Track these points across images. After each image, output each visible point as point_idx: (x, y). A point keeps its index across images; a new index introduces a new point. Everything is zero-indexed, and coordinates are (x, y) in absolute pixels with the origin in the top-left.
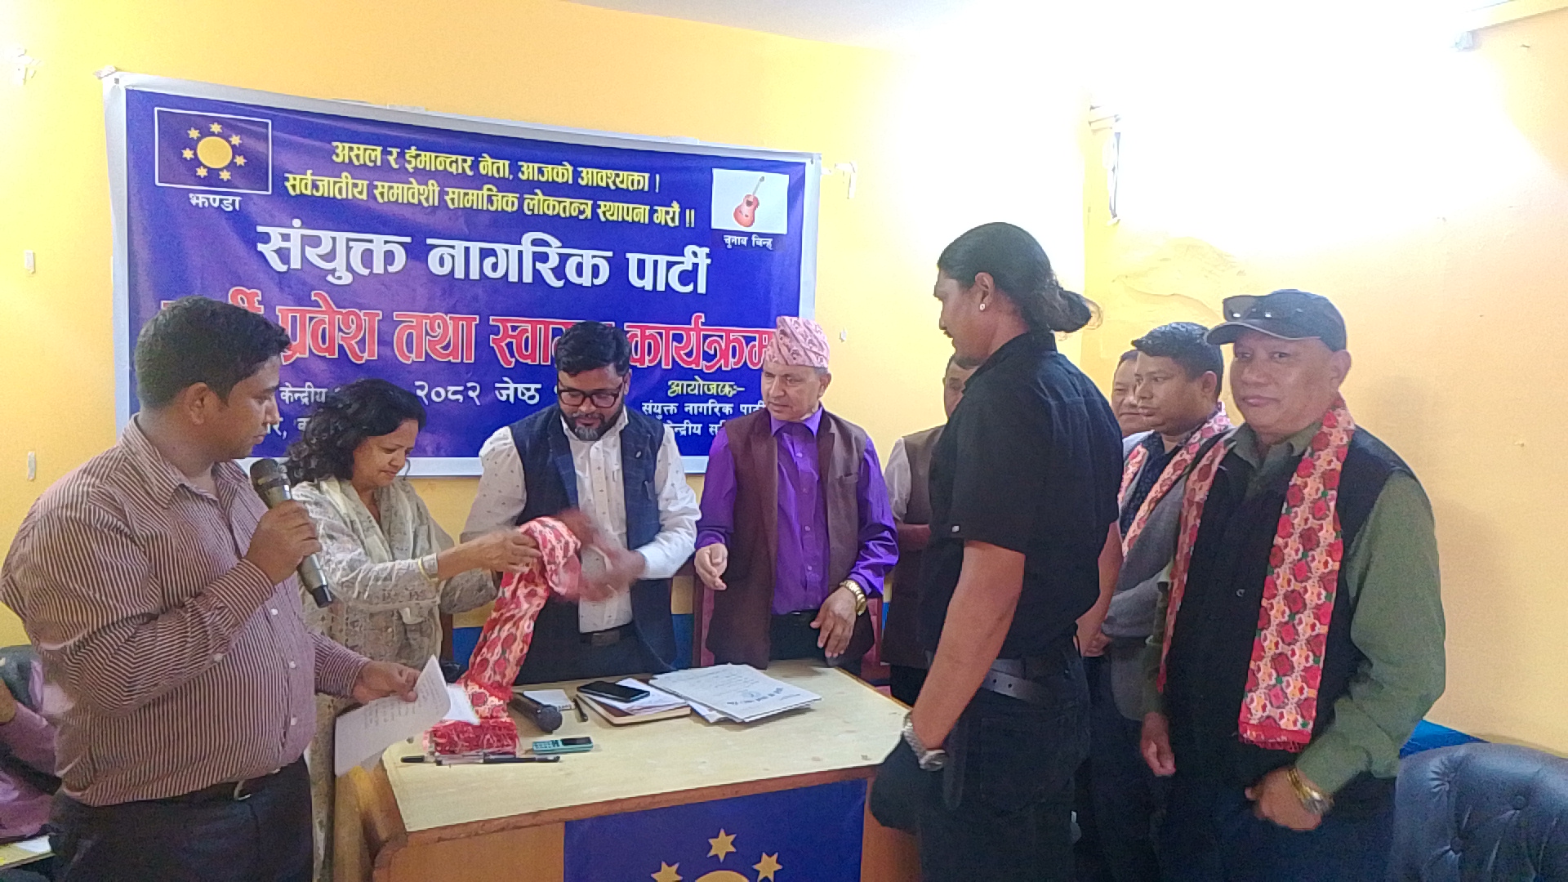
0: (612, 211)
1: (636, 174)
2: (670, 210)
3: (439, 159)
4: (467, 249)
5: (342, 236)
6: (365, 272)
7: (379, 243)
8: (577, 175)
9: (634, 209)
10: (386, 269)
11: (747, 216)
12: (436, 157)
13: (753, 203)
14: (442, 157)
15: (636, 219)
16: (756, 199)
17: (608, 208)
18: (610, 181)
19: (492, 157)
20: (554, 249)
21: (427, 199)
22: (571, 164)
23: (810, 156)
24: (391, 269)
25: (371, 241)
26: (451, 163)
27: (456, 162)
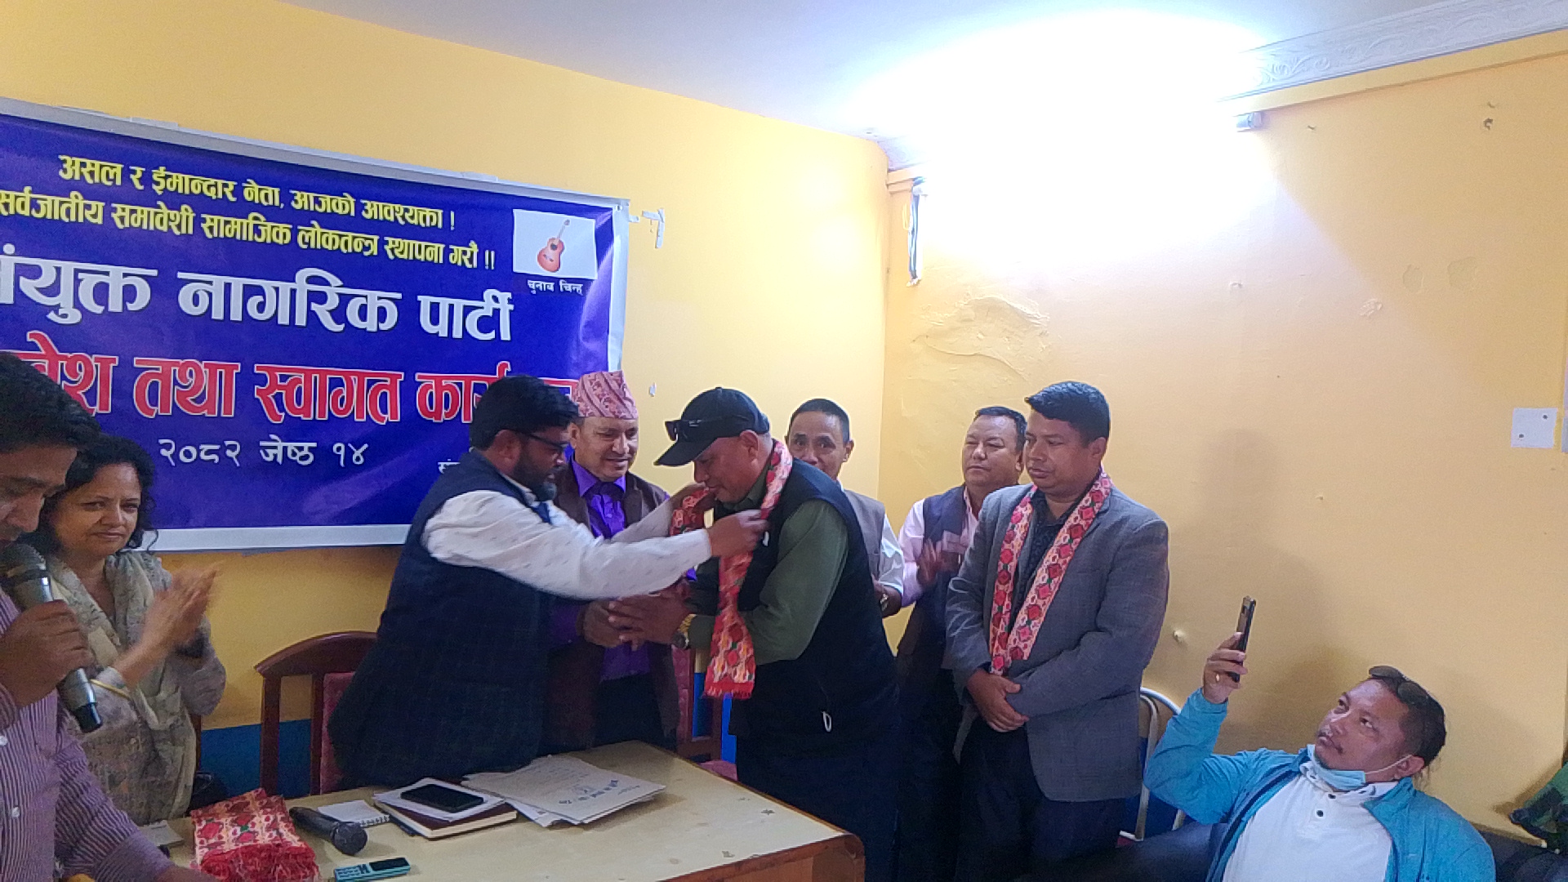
0: (401, 248)
1: (428, 210)
2: (468, 250)
3: (193, 182)
4: (228, 286)
5: (68, 267)
6: (99, 309)
7: (116, 277)
8: (360, 208)
9: (426, 247)
10: (124, 306)
11: (552, 260)
12: (191, 180)
13: (557, 247)
14: (198, 180)
15: (429, 259)
16: (561, 242)
17: (397, 245)
18: (398, 216)
19: (258, 183)
20: (334, 288)
21: (179, 227)
22: (353, 196)
23: (617, 201)
24: (131, 307)
25: (107, 273)
26: (209, 187)
27: (216, 185)
